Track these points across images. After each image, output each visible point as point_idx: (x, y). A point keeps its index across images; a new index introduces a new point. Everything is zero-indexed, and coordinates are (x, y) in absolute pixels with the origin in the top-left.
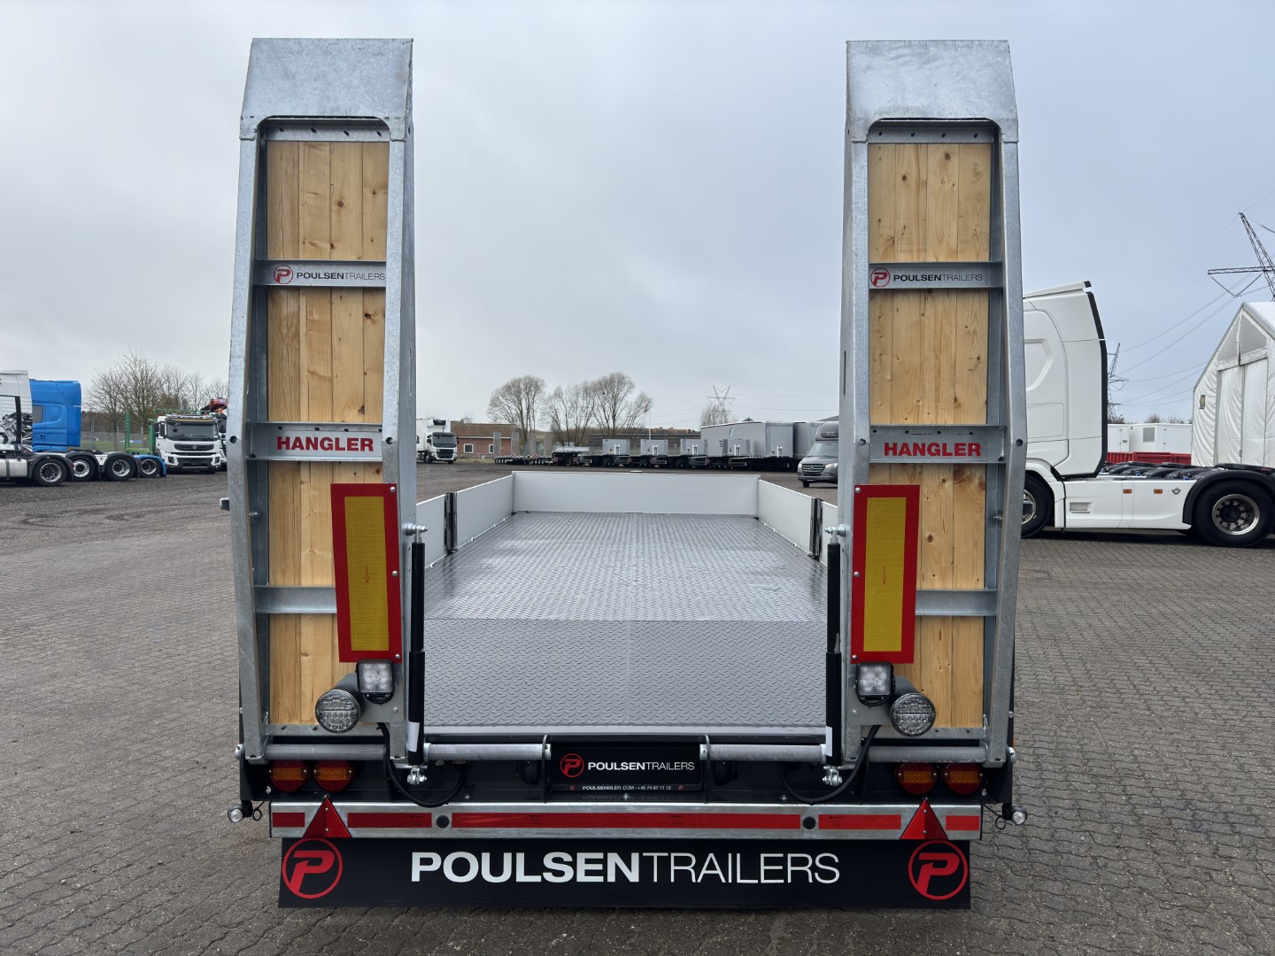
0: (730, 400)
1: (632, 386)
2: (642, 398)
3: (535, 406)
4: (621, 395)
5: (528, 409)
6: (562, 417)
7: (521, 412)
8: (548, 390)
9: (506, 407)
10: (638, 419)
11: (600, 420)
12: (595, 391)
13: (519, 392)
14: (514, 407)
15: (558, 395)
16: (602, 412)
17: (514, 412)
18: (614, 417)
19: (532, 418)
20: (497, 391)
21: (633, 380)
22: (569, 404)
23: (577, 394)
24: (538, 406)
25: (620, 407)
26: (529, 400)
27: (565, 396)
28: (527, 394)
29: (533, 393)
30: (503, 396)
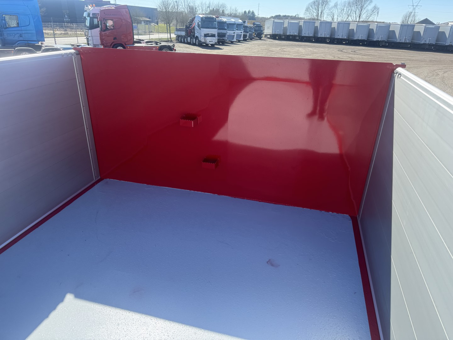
2: (375, 7)
3: (325, 11)
4: (365, 6)
5: (321, 13)
6: (335, 17)
7: (318, 14)
8: (332, 4)
9: (312, 12)
11: (353, 19)
13: (319, 5)
14: (315, 11)
15: (336, 6)
16: (354, 14)
17: (315, 14)
18: (359, 17)
19: (322, 17)
22: (340, 10)
23: (345, 6)
24: (326, 12)
25: (364, 11)
26: (322, 8)
27: (338, 7)
28: (322, 5)
29: (325, 5)
30: (311, 6)
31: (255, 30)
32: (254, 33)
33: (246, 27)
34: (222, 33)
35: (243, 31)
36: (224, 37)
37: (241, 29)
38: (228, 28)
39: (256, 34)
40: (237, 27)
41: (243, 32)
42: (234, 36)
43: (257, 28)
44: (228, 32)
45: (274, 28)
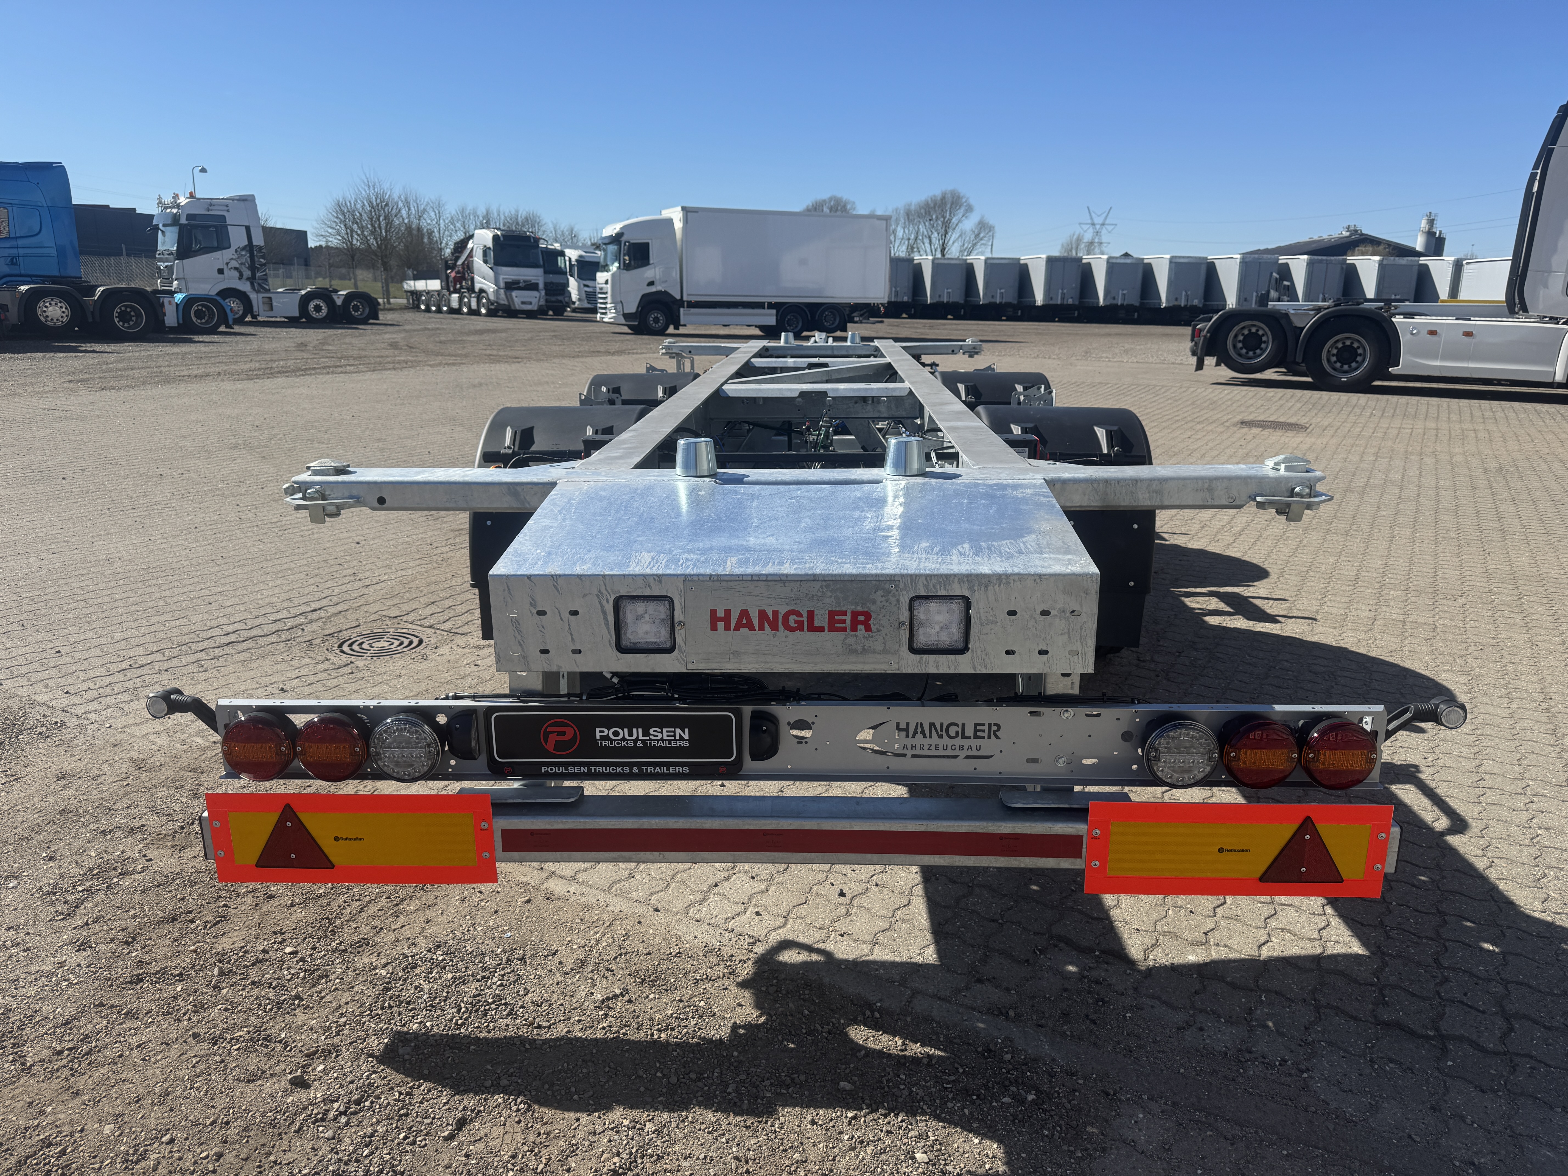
2: (982, 225)
4: (954, 220)
12: (920, 215)
18: (942, 251)
21: (972, 202)
25: (953, 236)
34: (553, 284)
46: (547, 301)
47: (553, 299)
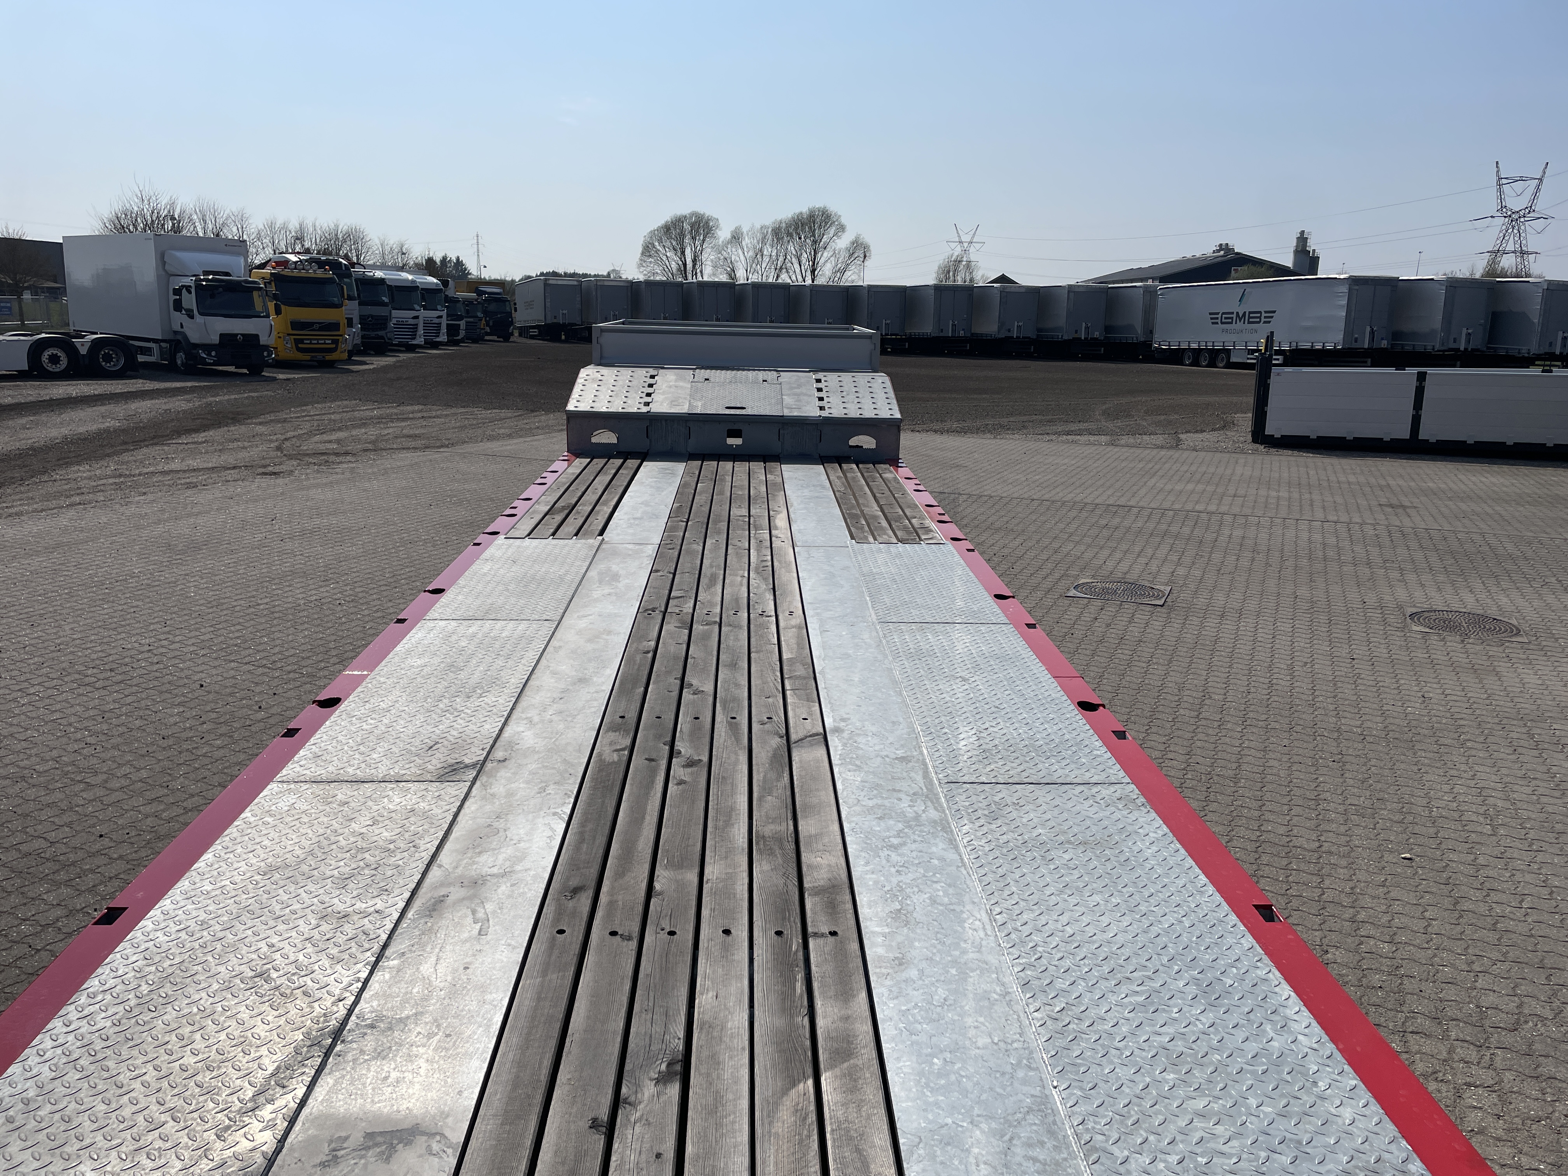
0: (978, 246)
1: (842, 228)
2: (858, 244)
3: (705, 256)
4: (825, 240)
5: (694, 261)
6: (740, 271)
7: (685, 265)
8: (723, 234)
9: (664, 258)
10: (848, 274)
12: (790, 235)
13: (682, 235)
14: (674, 257)
15: (736, 238)
16: (797, 265)
18: (813, 272)
20: (652, 233)
21: (843, 220)
22: (751, 253)
23: (763, 241)
24: (708, 257)
25: (824, 257)
26: (696, 249)
27: (746, 241)
28: (694, 238)
29: (702, 238)
30: (660, 241)
31: (485, 312)
32: (483, 322)
33: (452, 302)
34: (372, 316)
35: (444, 313)
36: (380, 329)
37: (439, 307)
38: (392, 299)
39: (491, 324)
40: (423, 299)
41: (445, 317)
42: (416, 326)
43: (492, 307)
44: (395, 313)
45: (548, 304)
46: (363, 337)
47: (373, 334)
